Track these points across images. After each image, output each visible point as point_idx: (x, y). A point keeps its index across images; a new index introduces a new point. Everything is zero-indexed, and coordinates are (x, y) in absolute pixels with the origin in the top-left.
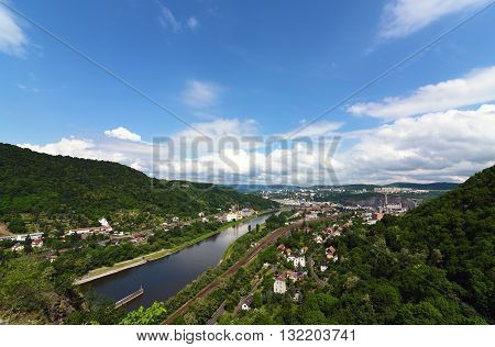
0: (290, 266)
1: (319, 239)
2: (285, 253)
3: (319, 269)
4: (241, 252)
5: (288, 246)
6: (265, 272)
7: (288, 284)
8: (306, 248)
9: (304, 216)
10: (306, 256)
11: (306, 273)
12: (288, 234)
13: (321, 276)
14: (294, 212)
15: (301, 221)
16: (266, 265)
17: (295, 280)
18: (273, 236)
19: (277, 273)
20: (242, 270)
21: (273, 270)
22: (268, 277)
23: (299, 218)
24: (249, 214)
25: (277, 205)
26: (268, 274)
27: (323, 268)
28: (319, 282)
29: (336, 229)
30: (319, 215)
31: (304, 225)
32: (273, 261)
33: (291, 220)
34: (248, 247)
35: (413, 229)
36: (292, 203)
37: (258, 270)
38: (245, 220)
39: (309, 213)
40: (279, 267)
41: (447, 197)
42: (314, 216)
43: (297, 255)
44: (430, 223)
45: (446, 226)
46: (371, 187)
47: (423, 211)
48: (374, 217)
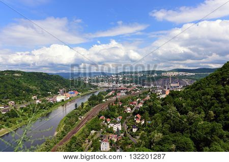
0: (110, 131)
1: (129, 110)
2: (106, 122)
3: (132, 130)
4: (72, 124)
5: (107, 116)
6: (92, 137)
7: (111, 144)
8: (121, 117)
9: (116, 94)
10: (121, 122)
11: (122, 135)
12: (106, 108)
13: (133, 135)
14: (108, 91)
15: (114, 98)
16: (93, 132)
17: (115, 140)
18: (95, 110)
19: (102, 137)
20: (74, 138)
21: (99, 135)
22: (96, 141)
23: (112, 96)
24: (74, 95)
25: (95, 87)
26: (95, 138)
27: (135, 130)
28: (133, 139)
29: (139, 102)
30: (126, 93)
31: (116, 101)
32: (97, 129)
33: (107, 98)
34: (77, 120)
35: (193, 98)
36: (106, 85)
37: (87, 136)
38: (71, 100)
39: (119, 92)
40: (103, 132)
41: (211, 77)
42: (123, 94)
43: (115, 123)
44: (204, 94)
45: (214, 96)
46: (159, 72)
47: (196, 87)
48: (164, 92)
